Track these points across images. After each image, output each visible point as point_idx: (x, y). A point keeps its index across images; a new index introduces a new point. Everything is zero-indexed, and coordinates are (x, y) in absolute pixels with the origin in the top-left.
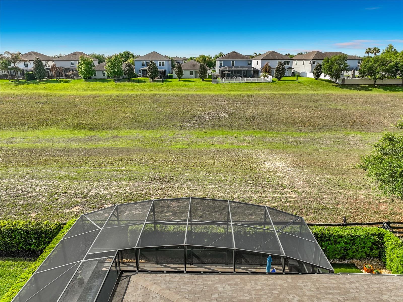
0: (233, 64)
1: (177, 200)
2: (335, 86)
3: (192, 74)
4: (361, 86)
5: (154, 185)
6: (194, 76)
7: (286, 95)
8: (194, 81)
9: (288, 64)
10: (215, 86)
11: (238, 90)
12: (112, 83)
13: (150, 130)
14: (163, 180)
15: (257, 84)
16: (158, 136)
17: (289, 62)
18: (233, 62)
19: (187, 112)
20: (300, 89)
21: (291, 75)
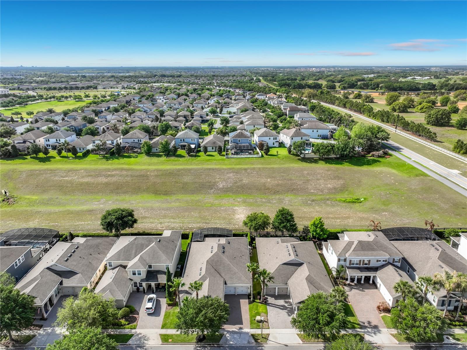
0: (239, 141)
1: (210, 228)
2: (299, 159)
3: (213, 149)
4: (315, 159)
5: (204, 224)
6: (214, 150)
7: (266, 168)
8: (214, 156)
9: (276, 139)
10: (227, 161)
11: (240, 164)
12: (164, 158)
13: (193, 195)
14: (206, 223)
15: (252, 158)
16: (197, 198)
17: (276, 138)
18: (239, 140)
19: (211, 182)
20: (277, 163)
21: (278, 146)
